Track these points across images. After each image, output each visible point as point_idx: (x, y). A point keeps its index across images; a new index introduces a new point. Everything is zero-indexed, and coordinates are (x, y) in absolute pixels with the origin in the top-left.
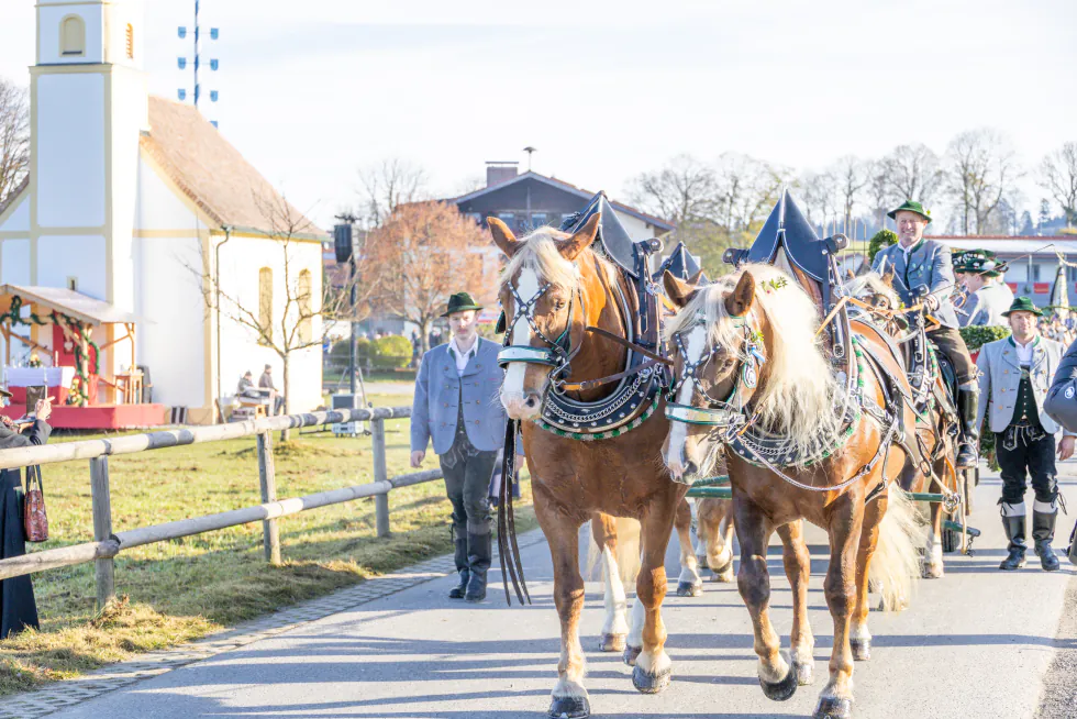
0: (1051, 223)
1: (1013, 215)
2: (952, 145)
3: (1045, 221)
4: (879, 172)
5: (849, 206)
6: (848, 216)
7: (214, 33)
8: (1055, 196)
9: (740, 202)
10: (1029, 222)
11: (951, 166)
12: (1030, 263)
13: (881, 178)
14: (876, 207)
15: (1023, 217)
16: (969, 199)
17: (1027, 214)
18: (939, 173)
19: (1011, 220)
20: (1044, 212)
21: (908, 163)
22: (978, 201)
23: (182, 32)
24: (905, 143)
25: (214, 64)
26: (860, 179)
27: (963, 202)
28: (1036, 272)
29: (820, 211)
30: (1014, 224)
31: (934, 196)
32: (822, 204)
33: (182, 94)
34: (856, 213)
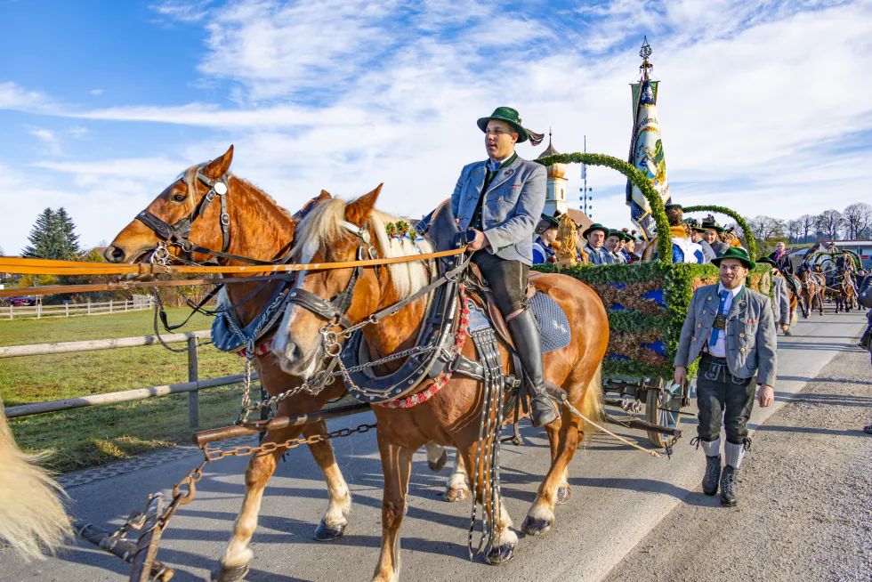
2: (846, 210)
4: (817, 220)
5: (806, 232)
7: (591, 189)
9: (764, 232)
11: (845, 217)
13: (819, 222)
18: (841, 220)
21: (829, 217)
23: (581, 190)
24: (828, 210)
25: (591, 198)
26: (811, 223)
31: (839, 227)
33: (581, 207)
34: (809, 233)
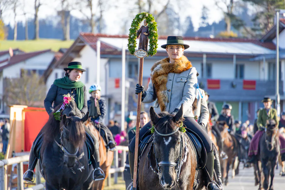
0: (208, 28)
1: (178, 20)
3: (205, 25)
6: (36, 16)
8: (216, 4)
10: (191, 26)
12: (205, 61)
14: (60, 9)
15: (186, 21)
16: (141, 4)
17: (189, 18)
19: (176, 24)
20: (204, 18)
22: (150, 6)
27: (137, 6)
28: (209, 70)
29: (12, 11)
30: (179, 27)
32: (13, 5)
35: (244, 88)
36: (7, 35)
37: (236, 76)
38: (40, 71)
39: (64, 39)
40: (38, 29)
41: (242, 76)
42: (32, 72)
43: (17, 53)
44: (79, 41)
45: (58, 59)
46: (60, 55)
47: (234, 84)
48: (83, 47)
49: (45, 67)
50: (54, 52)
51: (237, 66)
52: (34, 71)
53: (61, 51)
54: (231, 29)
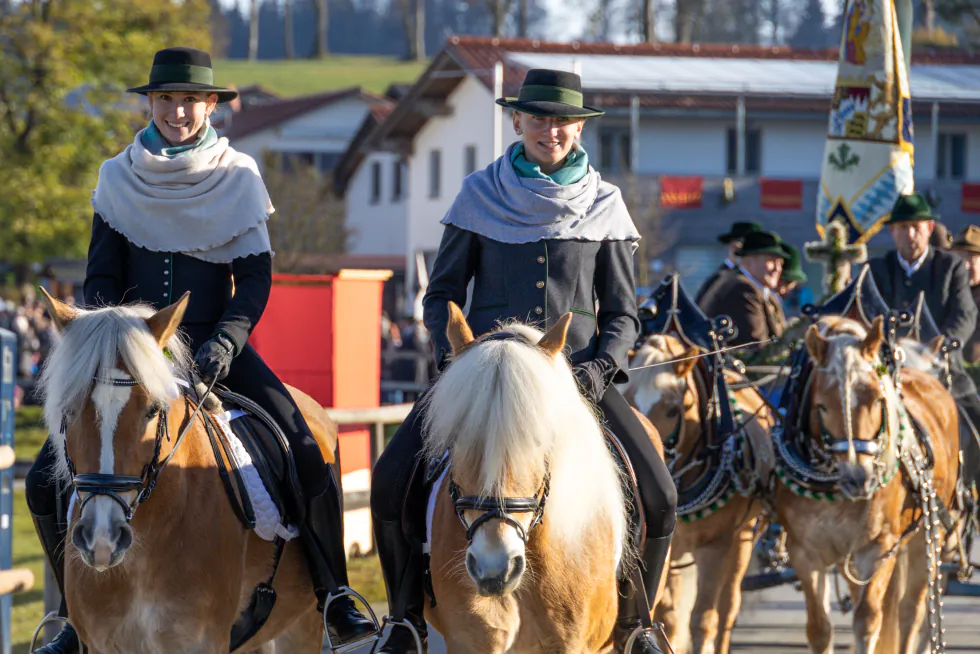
35: (964, 209)
36: (226, 42)
37: (940, 172)
38: (326, 158)
39: (409, 57)
40: (324, 23)
41: (958, 169)
42: (295, 161)
43: (253, 101)
44: (444, 62)
45: (381, 120)
46: (389, 106)
47: (933, 195)
48: (456, 82)
49: (340, 146)
50: (369, 98)
51: (941, 138)
52: (308, 157)
53: (392, 93)
54: (936, 22)
